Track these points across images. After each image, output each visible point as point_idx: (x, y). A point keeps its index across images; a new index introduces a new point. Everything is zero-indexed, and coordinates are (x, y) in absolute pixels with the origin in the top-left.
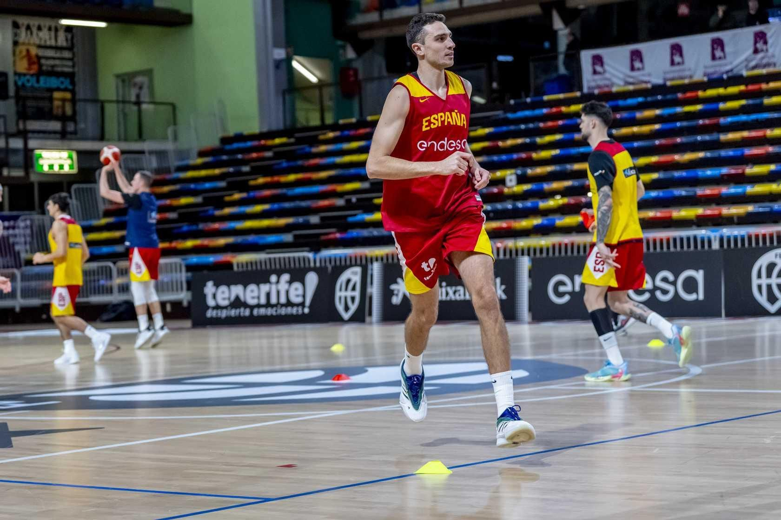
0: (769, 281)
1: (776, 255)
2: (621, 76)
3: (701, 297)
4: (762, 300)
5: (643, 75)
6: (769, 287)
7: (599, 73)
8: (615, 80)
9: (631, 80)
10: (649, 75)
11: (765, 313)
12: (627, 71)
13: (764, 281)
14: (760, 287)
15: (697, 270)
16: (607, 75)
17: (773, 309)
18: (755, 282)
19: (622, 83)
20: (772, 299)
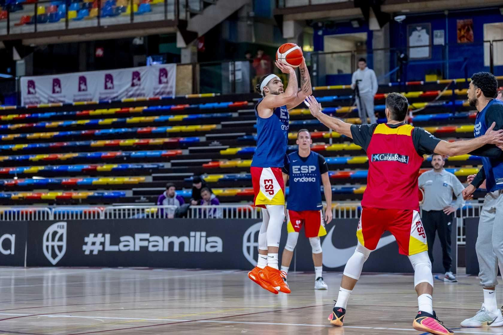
0: (53, 243)
1: (58, 227)
2: (46, 96)
3: (13, 253)
4: (49, 256)
5: (61, 97)
6: (53, 247)
7: (32, 93)
8: (42, 99)
9: (52, 100)
10: (64, 97)
11: (49, 264)
12: (50, 92)
13: (50, 243)
14: (47, 247)
15: (11, 234)
16: (37, 95)
17: (54, 262)
18: (45, 243)
19: (46, 101)
20: (54, 256)
